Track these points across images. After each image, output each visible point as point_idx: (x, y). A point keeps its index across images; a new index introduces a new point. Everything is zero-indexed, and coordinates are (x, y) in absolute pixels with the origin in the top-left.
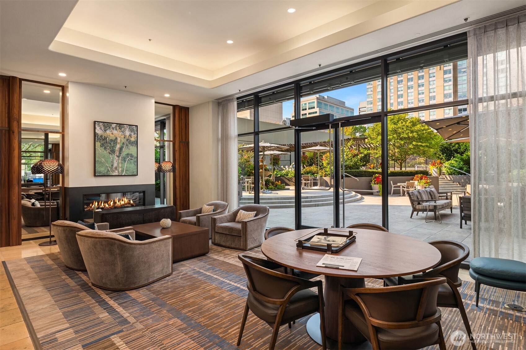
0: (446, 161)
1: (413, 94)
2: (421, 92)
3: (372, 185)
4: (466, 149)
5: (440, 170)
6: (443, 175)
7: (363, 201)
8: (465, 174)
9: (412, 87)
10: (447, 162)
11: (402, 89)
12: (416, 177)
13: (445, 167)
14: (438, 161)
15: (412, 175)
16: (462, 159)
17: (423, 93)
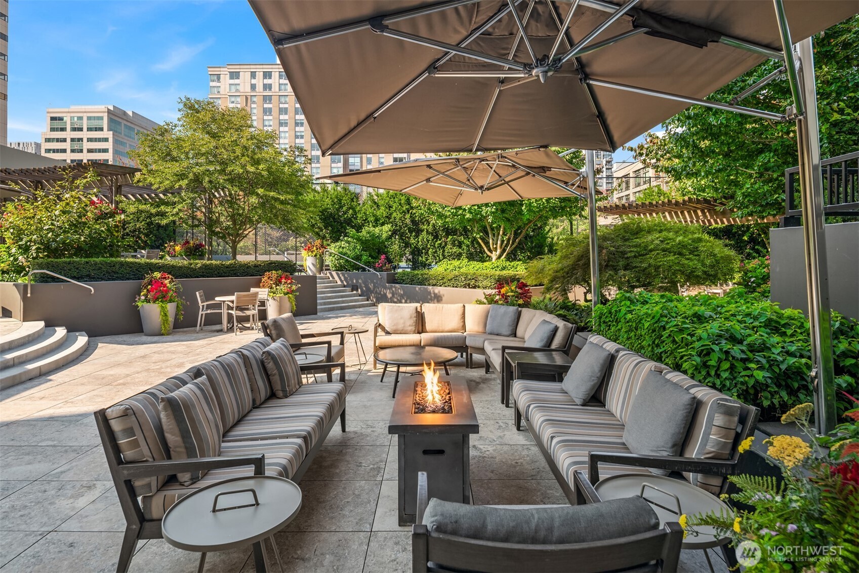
0: (331, 242)
1: (287, 135)
2: (299, 134)
3: (139, 304)
4: (366, 219)
5: (322, 262)
6: (326, 270)
7: (50, 380)
8: (364, 270)
9: (286, 124)
10: (333, 245)
11: (271, 123)
12: (266, 278)
13: (331, 254)
14: (318, 242)
15: (255, 272)
16: (359, 239)
17: (302, 137)
